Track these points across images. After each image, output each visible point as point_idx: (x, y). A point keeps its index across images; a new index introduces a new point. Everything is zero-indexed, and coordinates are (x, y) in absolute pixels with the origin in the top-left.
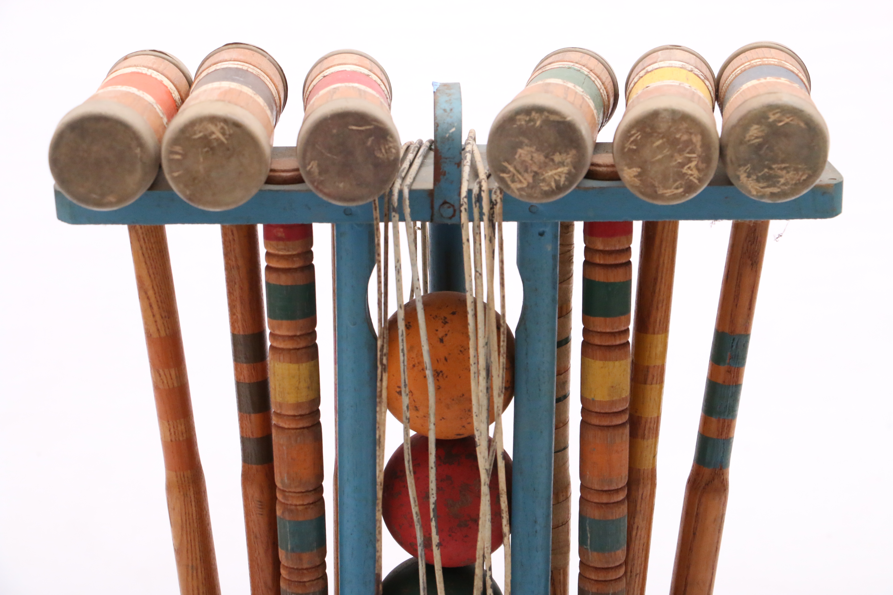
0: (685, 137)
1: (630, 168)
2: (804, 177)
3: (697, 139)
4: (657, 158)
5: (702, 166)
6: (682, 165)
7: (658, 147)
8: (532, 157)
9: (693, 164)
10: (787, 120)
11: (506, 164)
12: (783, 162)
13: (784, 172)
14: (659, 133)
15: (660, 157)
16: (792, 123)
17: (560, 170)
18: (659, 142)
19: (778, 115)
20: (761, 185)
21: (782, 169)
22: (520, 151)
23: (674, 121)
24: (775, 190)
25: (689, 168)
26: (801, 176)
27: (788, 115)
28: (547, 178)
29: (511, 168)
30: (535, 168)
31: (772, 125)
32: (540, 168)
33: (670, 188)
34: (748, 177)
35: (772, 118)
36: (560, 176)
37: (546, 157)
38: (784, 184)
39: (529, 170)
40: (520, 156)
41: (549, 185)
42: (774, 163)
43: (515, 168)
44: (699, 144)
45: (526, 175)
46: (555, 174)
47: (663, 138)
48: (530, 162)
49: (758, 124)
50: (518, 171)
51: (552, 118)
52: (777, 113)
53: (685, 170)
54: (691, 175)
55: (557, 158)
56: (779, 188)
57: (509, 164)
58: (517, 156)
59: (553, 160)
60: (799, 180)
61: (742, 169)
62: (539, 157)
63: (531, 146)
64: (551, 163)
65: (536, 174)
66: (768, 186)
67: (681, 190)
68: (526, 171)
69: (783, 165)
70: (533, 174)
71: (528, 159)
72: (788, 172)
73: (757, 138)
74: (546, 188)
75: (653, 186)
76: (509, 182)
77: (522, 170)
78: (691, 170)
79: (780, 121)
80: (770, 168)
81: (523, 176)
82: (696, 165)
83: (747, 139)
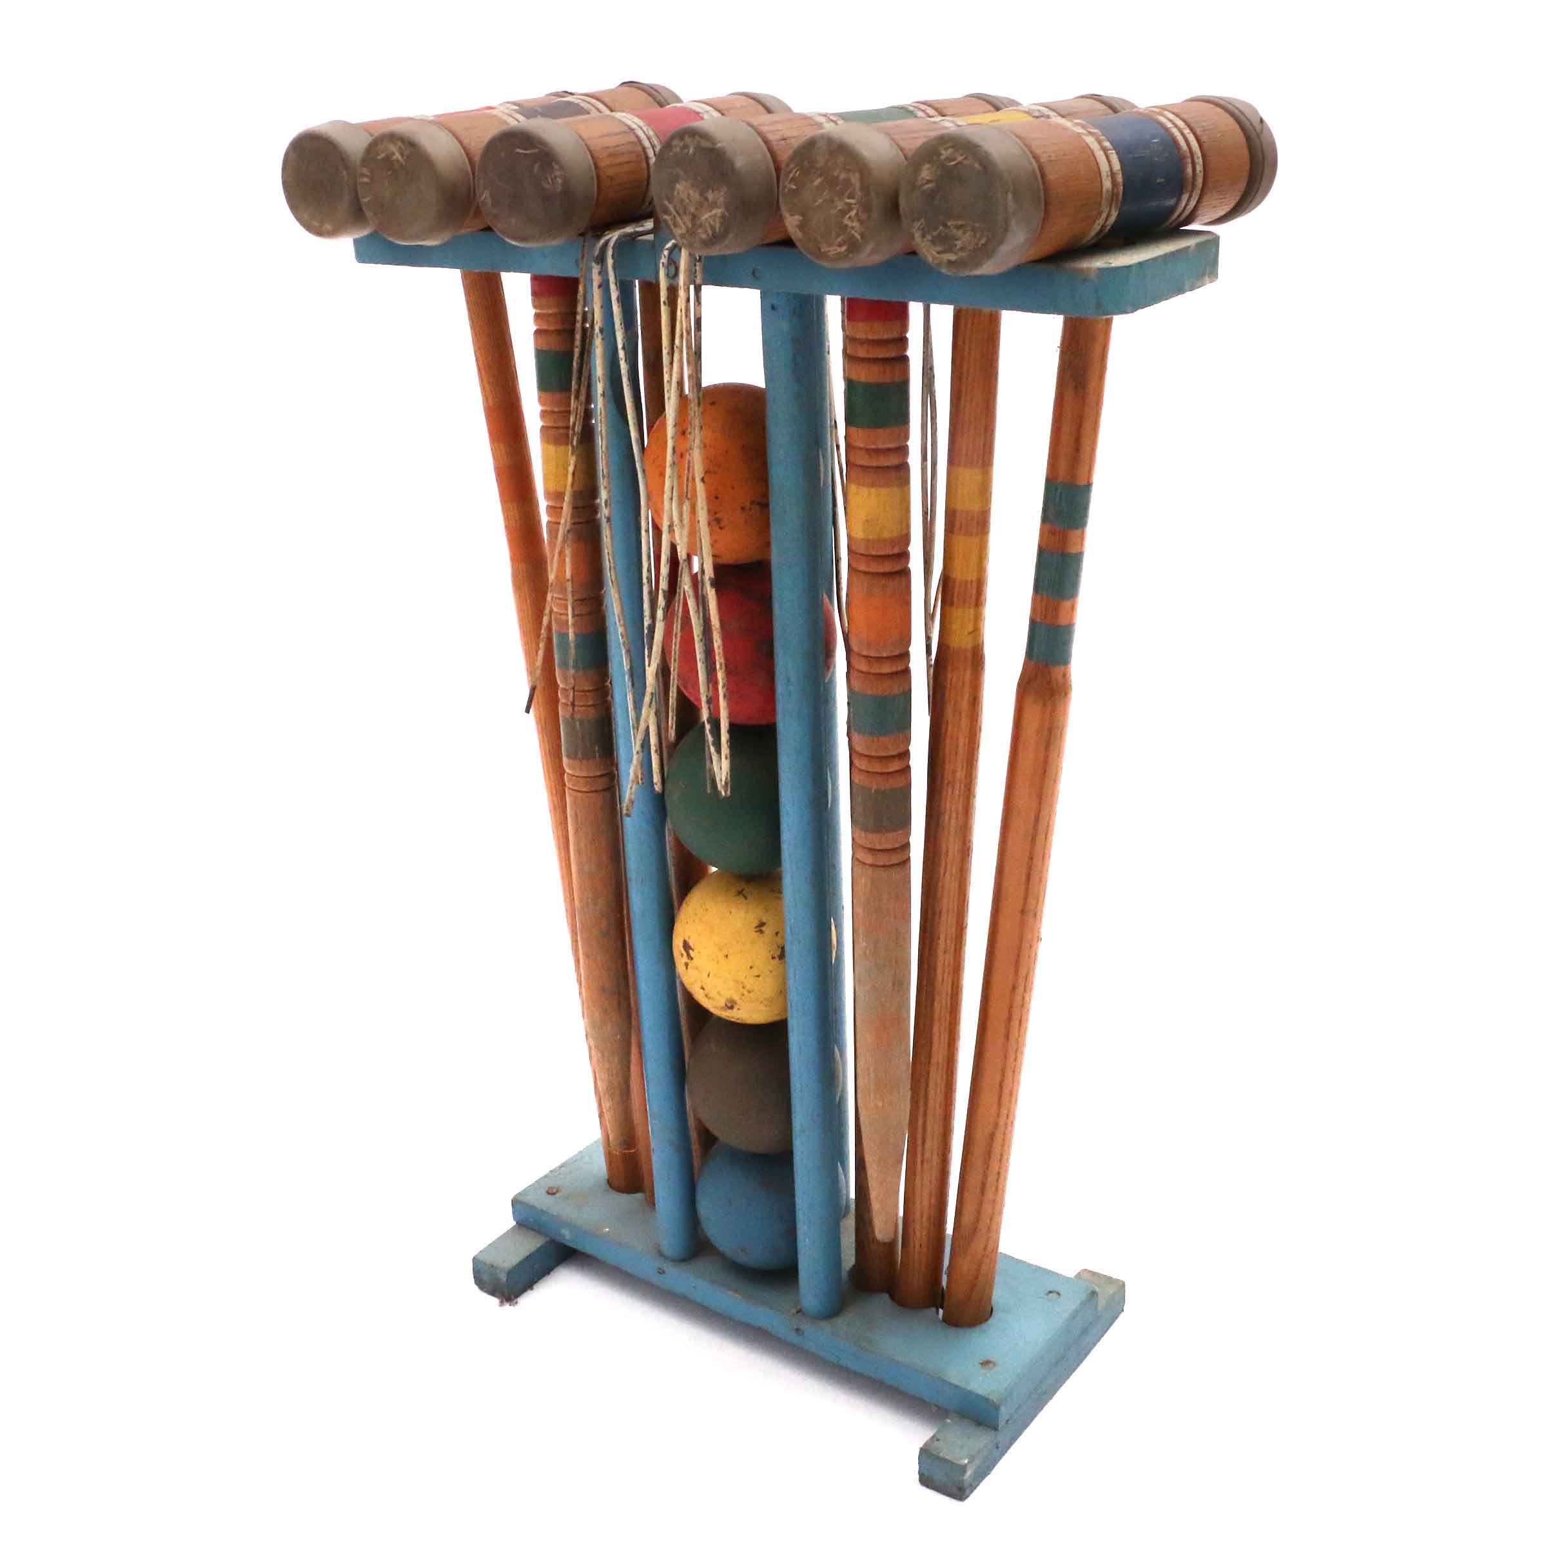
0: (843, 176)
1: (792, 215)
2: (983, 242)
3: (855, 179)
4: (817, 204)
5: (863, 216)
6: (843, 213)
7: (818, 187)
8: (689, 195)
9: (853, 213)
10: (960, 159)
11: (666, 202)
12: (959, 217)
13: (960, 233)
14: (818, 169)
15: (820, 201)
16: (965, 162)
17: (714, 212)
18: (818, 182)
19: (950, 151)
20: (939, 249)
21: (958, 227)
22: (678, 186)
23: (831, 153)
24: (952, 257)
25: (850, 218)
26: (980, 239)
27: (961, 151)
28: (703, 222)
29: (672, 209)
30: (692, 210)
31: (943, 166)
32: (697, 209)
33: (830, 245)
34: (923, 236)
35: (945, 154)
36: (714, 221)
37: (701, 195)
38: (962, 249)
39: (687, 212)
40: (678, 193)
41: (706, 232)
42: (950, 217)
43: (675, 207)
44: (857, 186)
45: (684, 217)
46: (710, 217)
47: (821, 175)
48: (687, 201)
49: (929, 162)
50: (677, 212)
51: (705, 144)
52: (948, 148)
53: (846, 221)
54: (853, 228)
55: (710, 196)
56: (956, 254)
57: (669, 202)
58: (675, 193)
59: (706, 199)
60: (977, 244)
61: (916, 225)
62: (696, 196)
63: (686, 181)
64: (706, 204)
65: (694, 217)
66: (945, 251)
67: (844, 249)
68: (685, 213)
69: (960, 223)
70: (691, 217)
71: (684, 196)
72: (964, 233)
73: (929, 182)
74: (704, 236)
75: (816, 240)
76: (672, 227)
77: (681, 212)
78: (853, 221)
79: (954, 160)
80: (946, 226)
81: (682, 219)
82: (857, 214)
83: (919, 183)
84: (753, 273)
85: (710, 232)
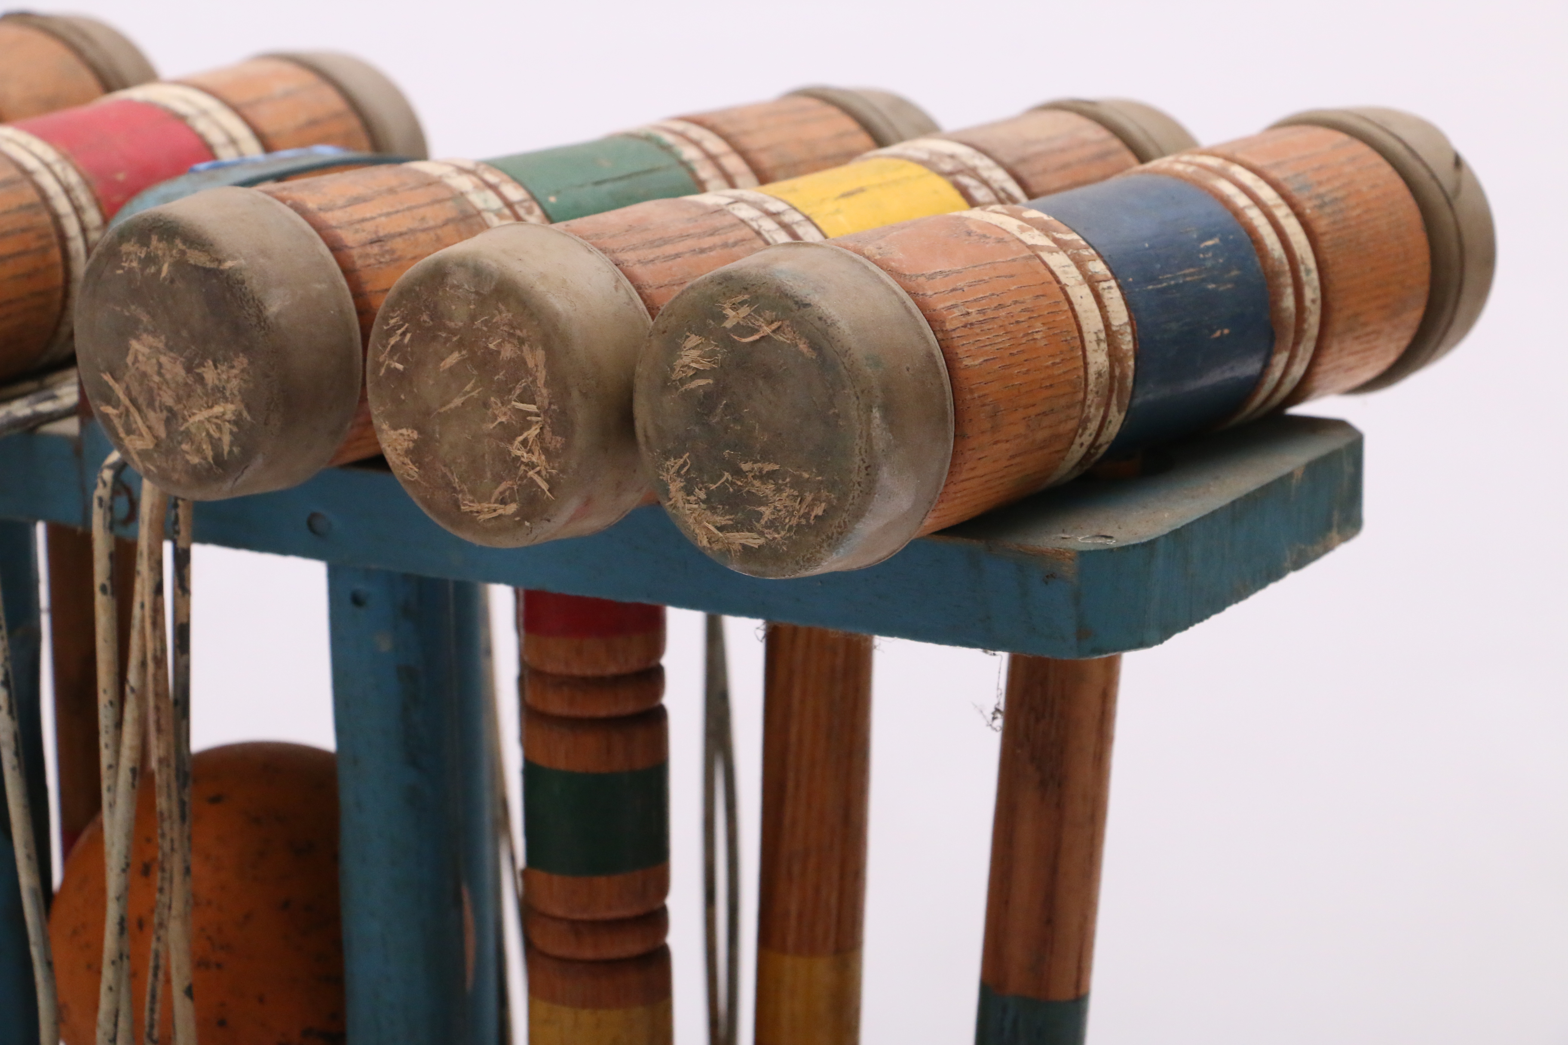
0: (508, 352)
1: (395, 428)
2: (819, 511)
3: (536, 359)
4: (452, 405)
5: (556, 442)
6: (509, 432)
7: (451, 370)
8: (160, 365)
9: (534, 432)
10: (767, 330)
11: (107, 377)
12: (765, 456)
13: (768, 489)
14: (453, 332)
15: (458, 401)
16: (780, 338)
17: (218, 409)
18: (453, 359)
19: (745, 311)
20: (721, 520)
21: (765, 477)
22: (135, 344)
23: (482, 300)
24: (754, 541)
25: (524, 443)
26: (811, 506)
27: (768, 314)
28: (193, 430)
29: (119, 390)
30: (168, 399)
31: (725, 339)
32: (179, 400)
33: (486, 498)
34: (688, 491)
35: (733, 318)
36: (219, 428)
37: (189, 369)
38: (772, 525)
39: (157, 404)
40: (136, 360)
41: (199, 451)
42: (748, 456)
43: (128, 392)
44: (542, 375)
45: (151, 415)
46: (208, 420)
47: (460, 345)
48: (156, 379)
49: (699, 333)
50: (133, 401)
51: (195, 257)
52: (742, 303)
53: (516, 450)
54: (532, 466)
55: (210, 375)
56: (761, 534)
57: (116, 380)
58: (129, 360)
59: (201, 379)
60: (806, 516)
61: (674, 464)
62: (175, 370)
63: (154, 333)
64: (199, 390)
65: (172, 417)
66: (735, 527)
67: (512, 508)
68: (151, 404)
69: (769, 467)
70: (165, 414)
71: (150, 369)
72: (779, 490)
73: (698, 374)
74: (195, 460)
75: (449, 484)
76: (122, 435)
77: (141, 400)
78: (530, 451)
79: (753, 331)
80: (738, 472)
81: (144, 418)
82: (540, 436)
83: (676, 375)
84: (310, 525)
85: (210, 454)
